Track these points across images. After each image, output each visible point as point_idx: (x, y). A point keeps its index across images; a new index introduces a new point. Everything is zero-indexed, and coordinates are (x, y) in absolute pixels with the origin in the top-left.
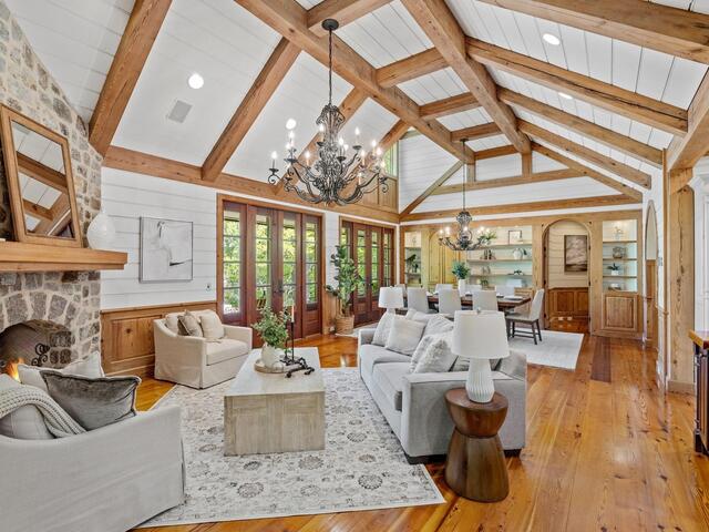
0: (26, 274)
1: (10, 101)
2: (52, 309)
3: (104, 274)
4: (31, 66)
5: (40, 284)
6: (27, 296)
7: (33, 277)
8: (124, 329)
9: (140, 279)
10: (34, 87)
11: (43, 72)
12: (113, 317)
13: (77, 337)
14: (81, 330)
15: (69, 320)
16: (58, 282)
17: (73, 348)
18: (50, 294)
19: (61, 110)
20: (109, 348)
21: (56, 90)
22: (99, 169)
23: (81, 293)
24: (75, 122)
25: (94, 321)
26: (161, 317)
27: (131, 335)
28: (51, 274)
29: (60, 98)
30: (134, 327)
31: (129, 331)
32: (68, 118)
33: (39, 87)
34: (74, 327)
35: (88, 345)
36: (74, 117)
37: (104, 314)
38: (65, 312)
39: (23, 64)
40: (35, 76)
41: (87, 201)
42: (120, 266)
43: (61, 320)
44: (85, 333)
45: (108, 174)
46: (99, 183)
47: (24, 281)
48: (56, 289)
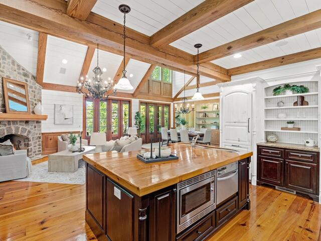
0: (12, 121)
1: (7, 76)
2: (21, 131)
3: (43, 122)
4: (14, 65)
5: (17, 124)
6: (13, 127)
7: (14, 122)
8: (49, 139)
9: (54, 123)
10: (15, 71)
11: (18, 66)
12: (45, 135)
13: (32, 140)
14: (33, 138)
15: (28, 135)
16: (24, 124)
17: (30, 143)
18: (21, 127)
19: (25, 75)
20: (44, 144)
21: (23, 70)
22: (40, 90)
23: (33, 127)
24: (30, 77)
25: (38, 135)
26: (60, 135)
27: (51, 141)
28: (21, 121)
29: (25, 72)
30: (52, 138)
31: (51, 139)
32: (28, 77)
33: (17, 70)
34: (30, 137)
35: (36, 143)
36: (30, 76)
37: (42, 134)
38: (27, 132)
39: (11, 65)
40: (16, 67)
41: (35, 100)
42: (45, 119)
43: (25, 134)
44: (34, 139)
45: (44, 91)
46: (41, 94)
47: (11, 123)
48: (23, 126)
